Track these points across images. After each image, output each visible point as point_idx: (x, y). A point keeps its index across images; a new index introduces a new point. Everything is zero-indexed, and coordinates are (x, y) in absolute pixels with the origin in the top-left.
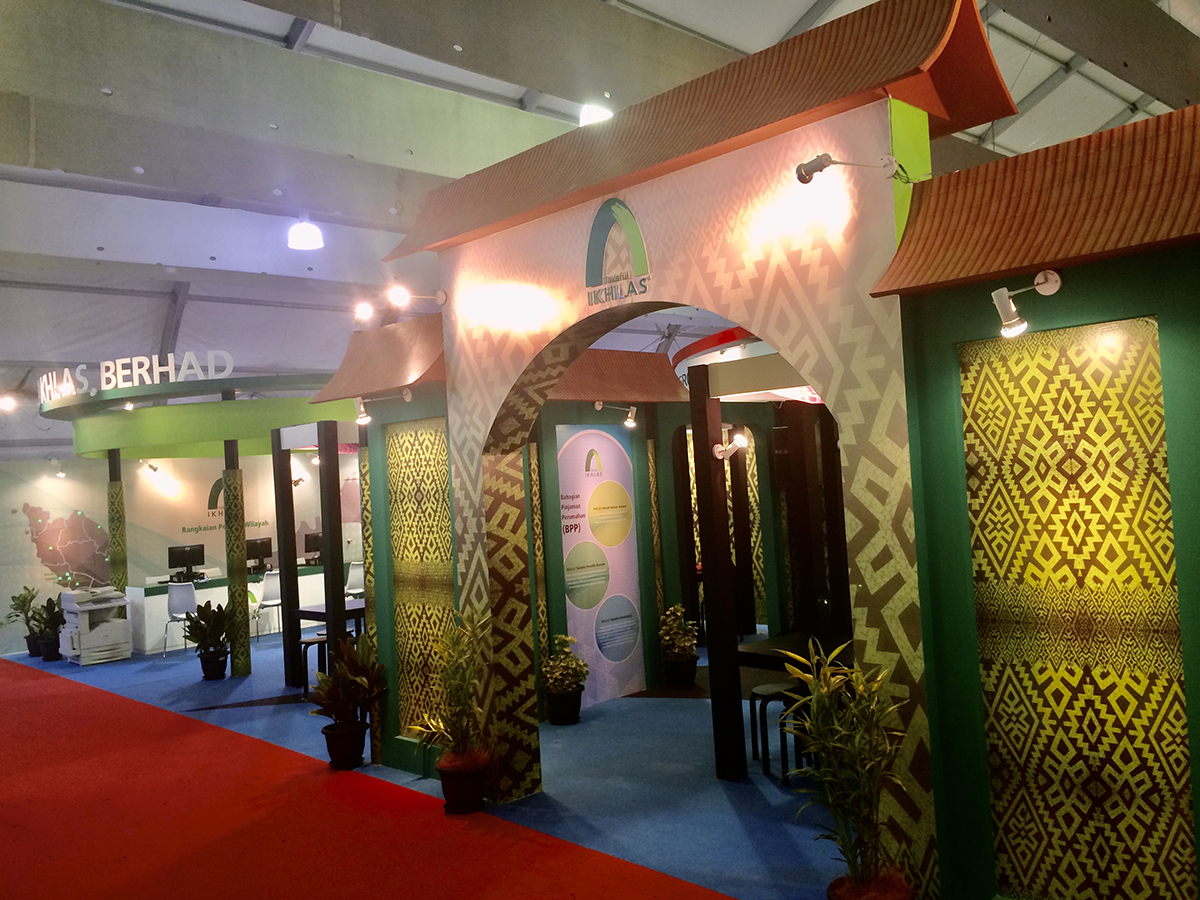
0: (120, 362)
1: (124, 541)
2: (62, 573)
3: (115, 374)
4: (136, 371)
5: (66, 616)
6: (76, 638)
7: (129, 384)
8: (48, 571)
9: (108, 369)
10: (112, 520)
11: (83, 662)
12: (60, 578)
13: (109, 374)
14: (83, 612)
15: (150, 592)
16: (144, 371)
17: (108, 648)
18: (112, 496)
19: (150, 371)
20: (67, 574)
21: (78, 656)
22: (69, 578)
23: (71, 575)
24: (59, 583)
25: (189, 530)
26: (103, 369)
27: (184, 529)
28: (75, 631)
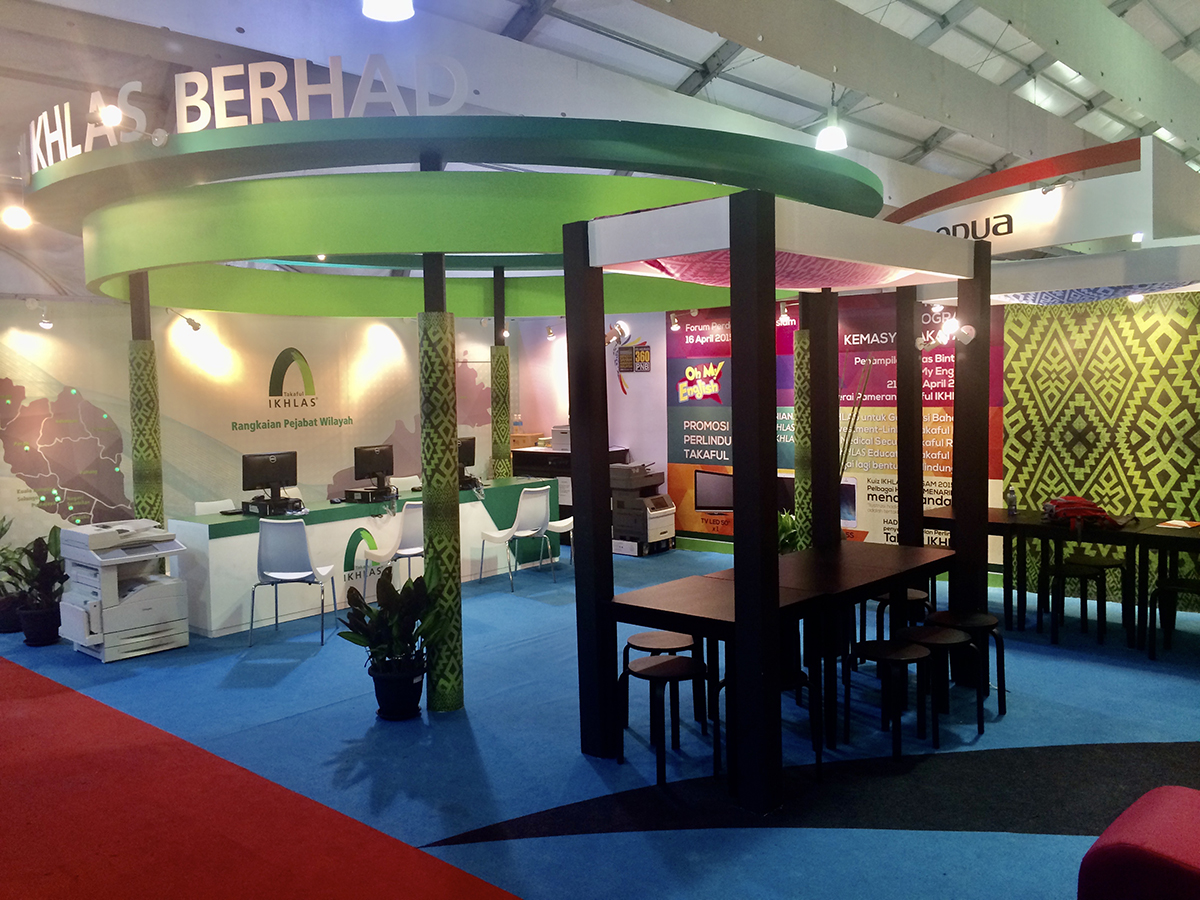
0: (219, 73)
1: (157, 441)
2: (45, 490)
3: (209, 98)
4: (257, 94)
5: (69, 570)
6: (95, 613)
7: (242, 121)
8: (23, 485)
9: (192, 89)
10: (137, 405)
11: (109, 655)
12: (43, 498)
13: (196, 100)
14: (107, 567)
15: (217, 532)
16: (273, 93)
17: (150, 630)
18: (139, 365)
19: (289, 93)
20: (55, 492)
21: (98, 646)
22: (58, 499)
23: (61, 493)
24: (41, 505)
25: (242, 427)
26: (180, 91)
27: (234, 425)
28: (92, 600)
